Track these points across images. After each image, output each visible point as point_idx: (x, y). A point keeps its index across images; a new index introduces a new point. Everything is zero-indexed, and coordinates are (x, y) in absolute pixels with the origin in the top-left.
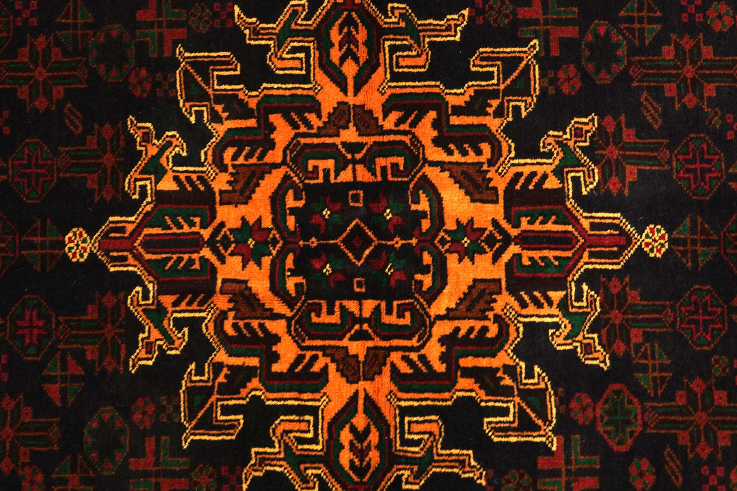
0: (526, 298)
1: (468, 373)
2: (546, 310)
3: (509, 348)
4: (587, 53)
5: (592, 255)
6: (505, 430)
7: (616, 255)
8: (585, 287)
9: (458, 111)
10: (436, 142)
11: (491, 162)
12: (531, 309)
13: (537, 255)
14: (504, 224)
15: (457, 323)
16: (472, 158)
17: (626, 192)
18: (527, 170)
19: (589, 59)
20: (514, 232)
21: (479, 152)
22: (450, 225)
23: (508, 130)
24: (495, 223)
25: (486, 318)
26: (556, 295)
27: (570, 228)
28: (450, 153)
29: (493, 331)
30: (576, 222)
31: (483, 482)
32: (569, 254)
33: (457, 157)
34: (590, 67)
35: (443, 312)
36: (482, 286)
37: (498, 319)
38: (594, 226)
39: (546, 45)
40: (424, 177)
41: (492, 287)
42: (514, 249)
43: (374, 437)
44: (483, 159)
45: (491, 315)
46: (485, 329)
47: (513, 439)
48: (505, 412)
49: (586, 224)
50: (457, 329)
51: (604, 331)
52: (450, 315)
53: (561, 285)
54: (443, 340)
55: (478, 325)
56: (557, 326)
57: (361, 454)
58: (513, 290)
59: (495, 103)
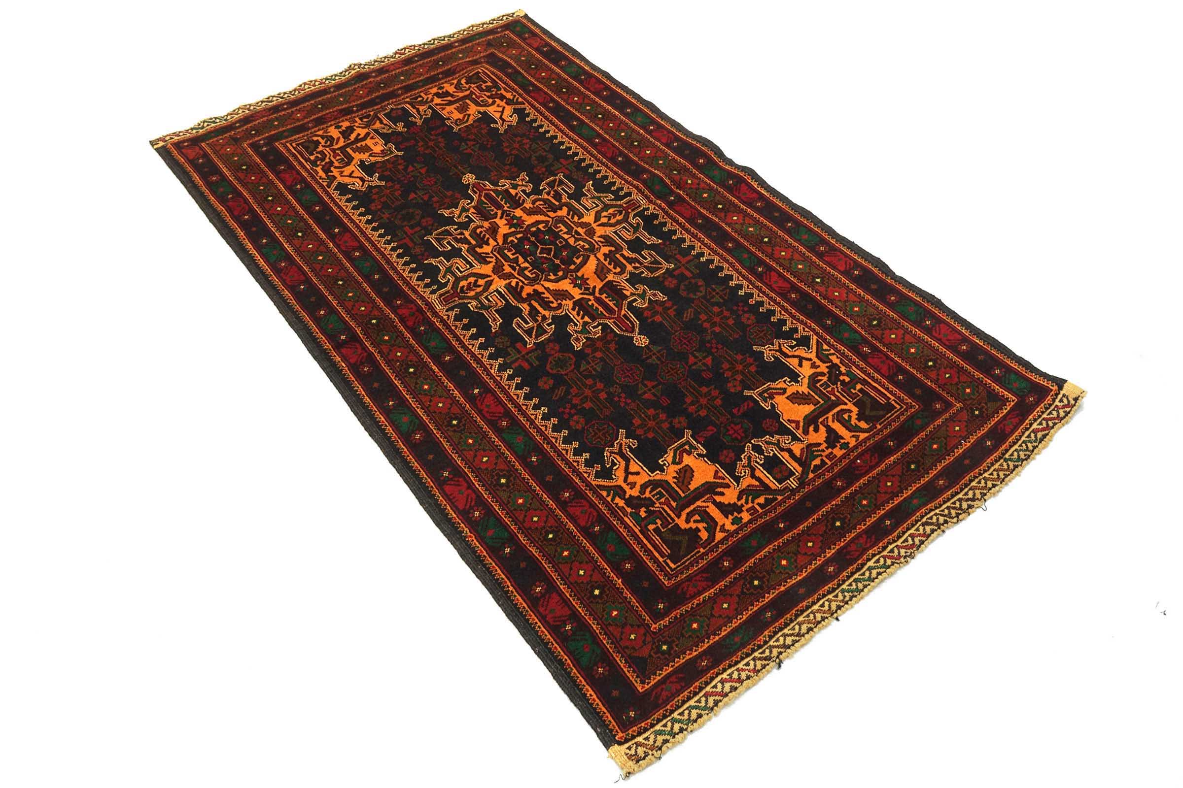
0: (577, 309)
1: (530, 305)
2: (579, 318)
3: (552, 313)
4: (686, 283)
5: (614, 322)
6: (519, 326)
7: (622, 330)
8: (600, 327)
9: (623, 255)
10: (605, 254)
11: (615, 273)
12: (575, 313)
13: (596, 305)
14: (597, 290)
15: (546, 292)
16: (611, 267)
17: (649, 320)
18: (623, 284)
19: (685, 285)
20: (597, 295)
21: (615, 268)
22: (579, 274)
23: (631, 273)
24: (595, 287)
25: (557, 301)
26: (587, 319)
27: (616, 309)
28: (605, 260)
29: (555, 305)
30: (620, 309)
31: (493, 331)
32: (607, 315)
33: (606, 263)
34: (682, 287)
35: (546, 286)
36: (566, 293)
37: (560, 305)
38: (625, 316)
39: (674, 269)
40: (589, 257)
41: (570, 297)
42: (591, 297)
43: (479, 289)
44: (614, 271)
45: (559, 301)
46: (552, 302)
47: (518, 331)
48: (527, 323)
49: (623, 312)
50: (544, 293)
51: (589, 343)
52: (547, 289)
53: (593, 319)
54: (534, 290)
55: (551, 299)
56: (576, 325)
57: (469, 288)
58: (575, 304)
59: (637, 265)
